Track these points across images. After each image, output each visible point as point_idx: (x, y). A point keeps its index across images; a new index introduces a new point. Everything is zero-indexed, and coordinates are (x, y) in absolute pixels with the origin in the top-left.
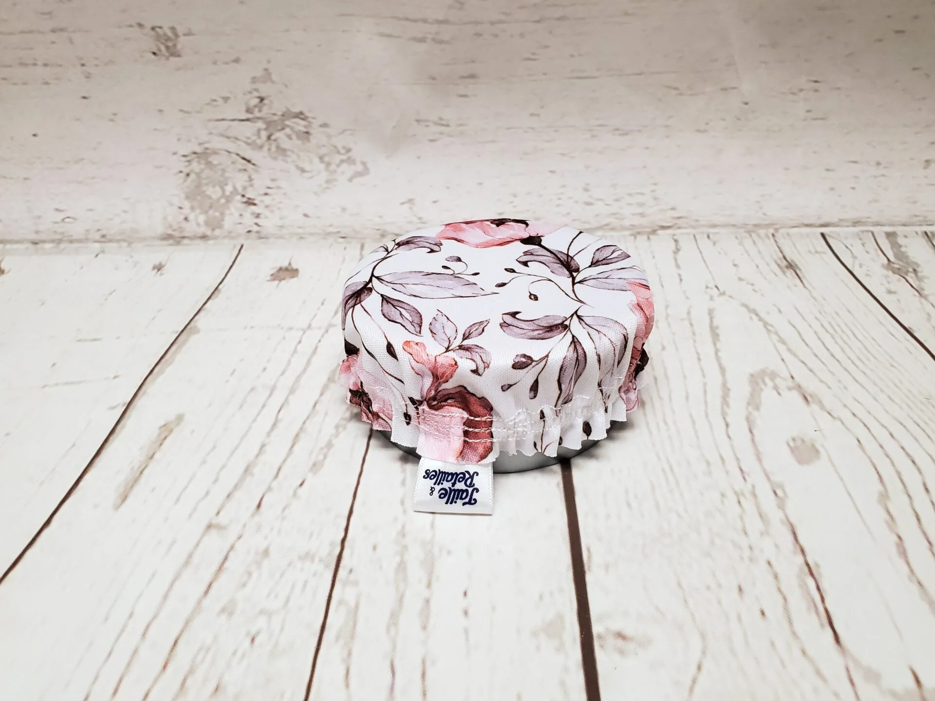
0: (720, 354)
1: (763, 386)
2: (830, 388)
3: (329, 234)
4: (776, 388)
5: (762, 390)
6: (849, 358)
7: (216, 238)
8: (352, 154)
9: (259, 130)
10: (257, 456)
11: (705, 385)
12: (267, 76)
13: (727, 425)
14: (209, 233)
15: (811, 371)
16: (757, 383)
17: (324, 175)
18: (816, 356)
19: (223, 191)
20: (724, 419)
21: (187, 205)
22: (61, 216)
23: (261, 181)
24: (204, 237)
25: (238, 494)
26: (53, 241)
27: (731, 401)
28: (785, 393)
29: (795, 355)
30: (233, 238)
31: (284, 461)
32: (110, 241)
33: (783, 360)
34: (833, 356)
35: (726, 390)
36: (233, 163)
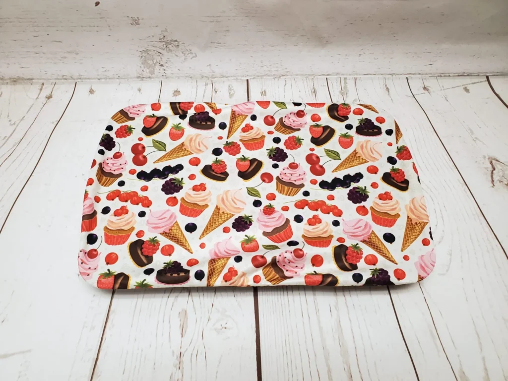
3: (187, 76)
7: (153, 78)
8: (192, 51)
9: (163, 45)
12: (166, 30)
14: (151, 76)
17: (183, 57)
19: (153, 62)
21: (142, 66)
22: (105, 69)
23: (164, 59)
24: (150, 77)
26: (104, 79)
30: (159, 78)
32: (122, 79)
36: (156, 53)
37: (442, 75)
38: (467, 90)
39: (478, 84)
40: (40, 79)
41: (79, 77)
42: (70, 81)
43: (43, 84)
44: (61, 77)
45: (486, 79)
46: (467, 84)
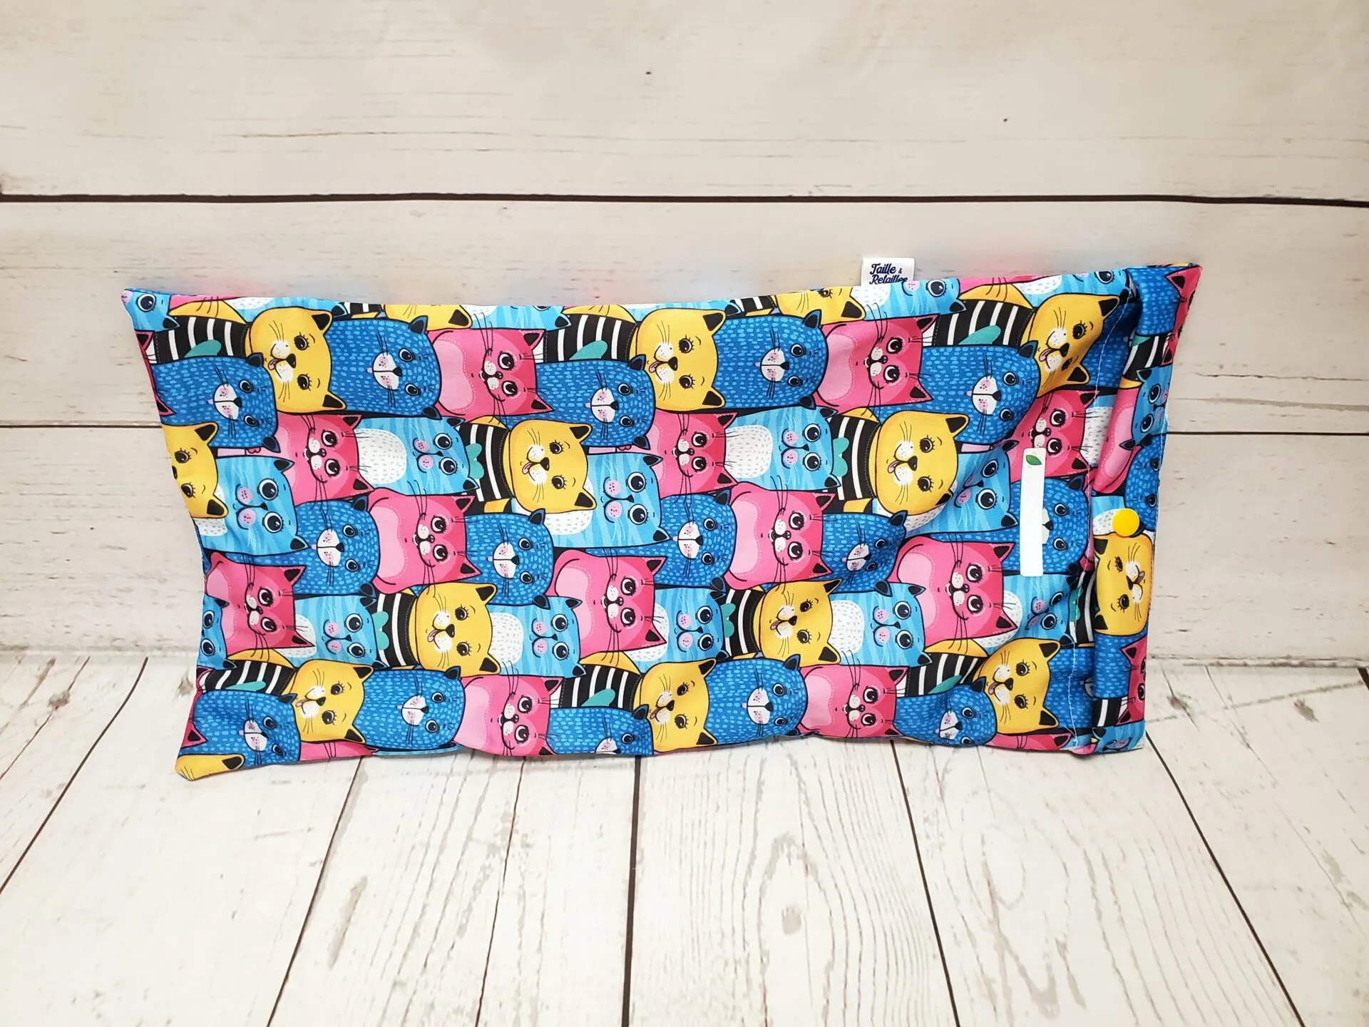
0: (758, 815)
1: (780, 853)
2: (827, 856)
4: (789, 856)
5: (778, 857)
6: (852, 823)
10: (421, 916)
11: (739, 852)
13: (745, 896)
15: (819, 837)
16: (777, 850)
18: (828, 820)
20: (744, 889)
25: (411, 954)
27: (754, 872)
28: (794, 861)
29: (812, 820)
31: (440, 922)
33: (802, 825)
34: (841, 819)
35: (753, 856)
37: (1221, 661)
38: (1306, 711)
39: (1337, 691)
40: (47, 648)
41: (159, 644)
42: (129, 653)
43: (52, 662)
44: (107, 643)
45: (1360, 678)
46: (1304, 693)
